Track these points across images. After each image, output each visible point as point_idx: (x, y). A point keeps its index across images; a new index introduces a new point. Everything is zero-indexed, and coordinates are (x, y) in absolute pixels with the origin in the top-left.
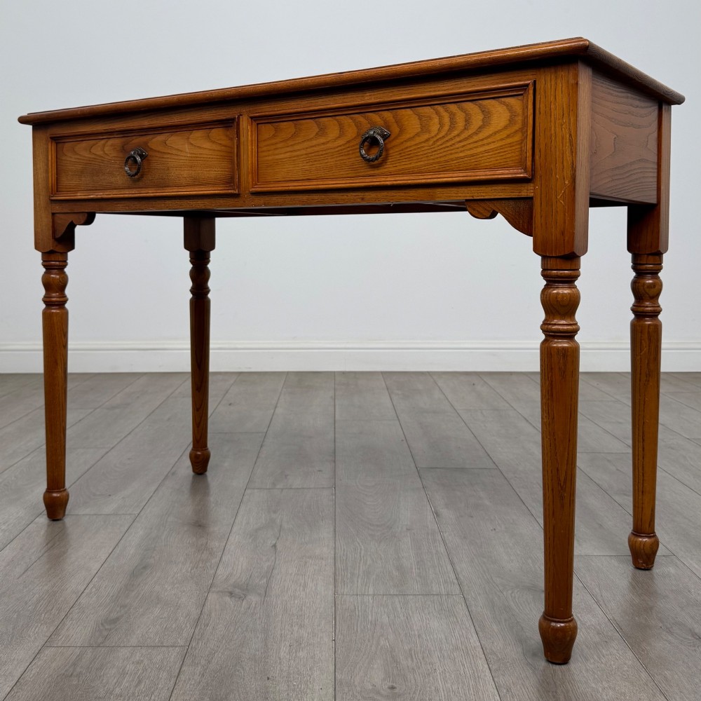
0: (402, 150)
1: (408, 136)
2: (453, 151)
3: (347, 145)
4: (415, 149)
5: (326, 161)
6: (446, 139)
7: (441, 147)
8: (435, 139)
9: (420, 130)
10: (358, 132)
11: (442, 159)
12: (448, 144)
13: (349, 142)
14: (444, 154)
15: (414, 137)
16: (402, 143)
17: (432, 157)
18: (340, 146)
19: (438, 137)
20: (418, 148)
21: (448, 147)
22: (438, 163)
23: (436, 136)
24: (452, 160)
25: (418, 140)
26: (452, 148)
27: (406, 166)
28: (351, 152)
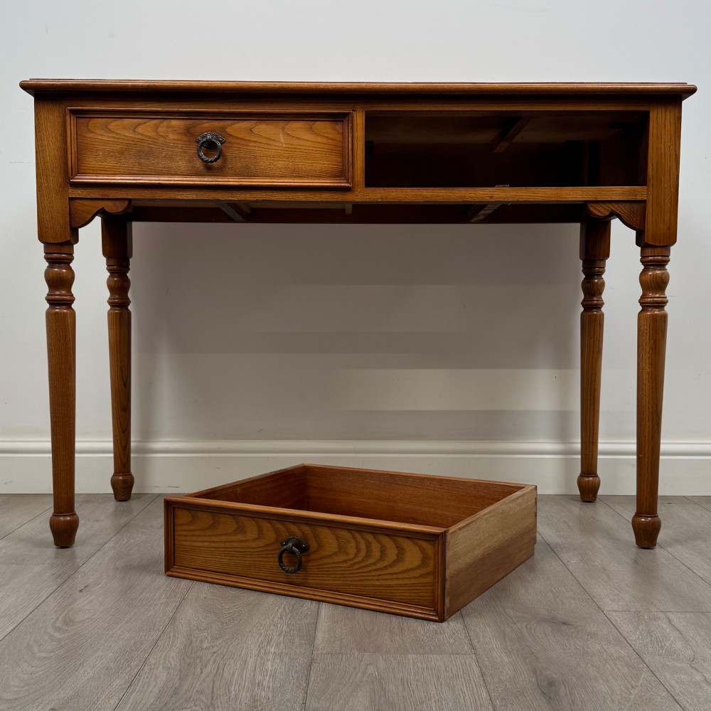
0: (321, 565)
1: (327, 553)
2: (369, 578)
3: (266, 548)
4: (332, 567)
5: (245, 559)
6: (363, 564)
7: (357, 571)
8: (352, 562)
9: (337, 550)
10: (277, 538)
11: (359, 583)
12: (365, 570)
13: (267, 545)
14: (361, 578)
15: (331, 555)
16: (321, 558)
17: (350, 579)
18: (259, 547)
19: (355, 561)
20: (336, 567)
21: (364, 572)
22: (356, 585)
23: (352, 559)
24: (368, 586)
25: (336, 559)
26: (368, 574)
27: (324, 582)
28: (270, 556)
